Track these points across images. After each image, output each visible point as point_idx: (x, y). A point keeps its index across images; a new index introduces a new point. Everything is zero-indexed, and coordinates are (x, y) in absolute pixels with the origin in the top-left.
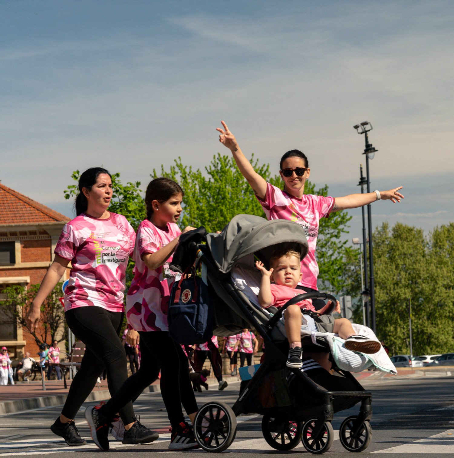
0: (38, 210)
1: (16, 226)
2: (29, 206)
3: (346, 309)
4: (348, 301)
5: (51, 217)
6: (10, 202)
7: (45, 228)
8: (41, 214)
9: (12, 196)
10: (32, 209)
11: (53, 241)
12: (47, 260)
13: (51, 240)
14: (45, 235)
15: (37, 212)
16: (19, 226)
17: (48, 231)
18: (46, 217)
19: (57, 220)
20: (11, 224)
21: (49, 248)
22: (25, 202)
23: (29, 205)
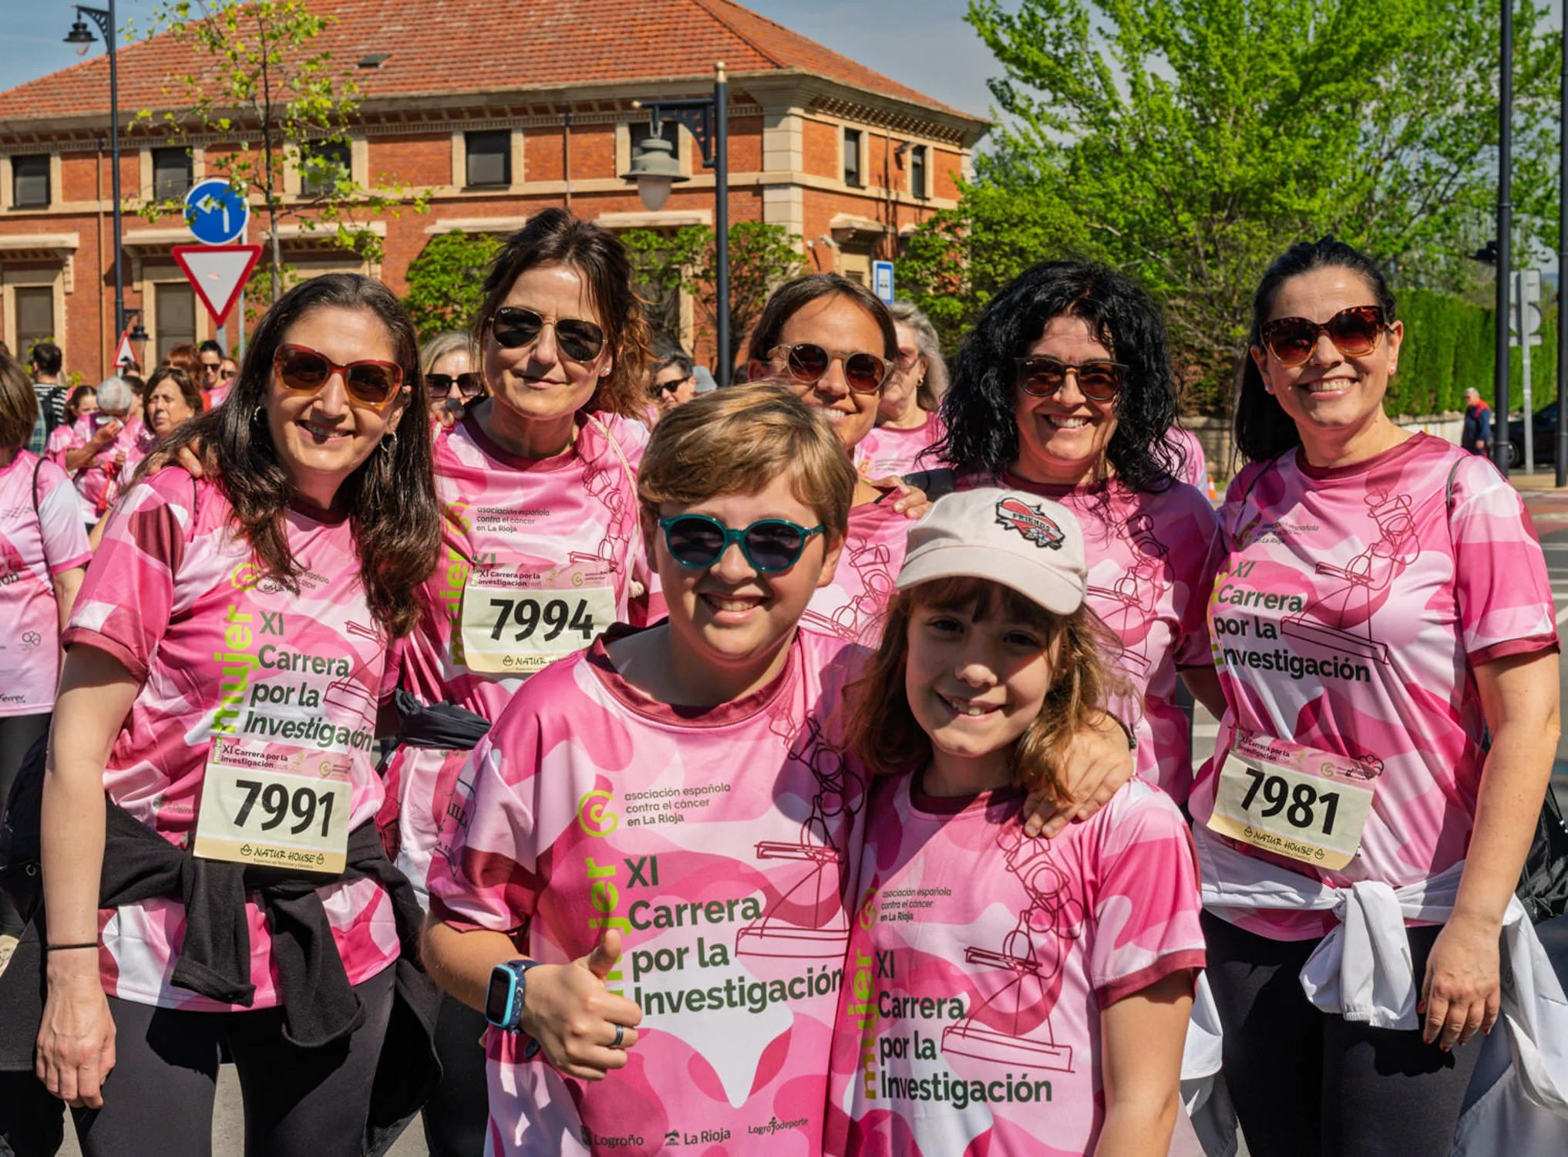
0: (746, 43)
1: (676, 82)
2: (728, 34)
3: (1525, 307)
4: (1530, 285)
5: (769, 61)
6: (691, 25)
7: (746, 85)
8: (752, 53)
9: (702, 12)
10: (736, 40)
11: (767, 120)
12: (753, 169)
13: (762, 117)
14: (747, 105)
15: (744, 47)
16: (684, 82)
17: (754, 95)
18: (758, 59)
19: (778, 67)
20: (665, 77)
21: (758, 138)
22: (725, 26)
23: (731, 32)
